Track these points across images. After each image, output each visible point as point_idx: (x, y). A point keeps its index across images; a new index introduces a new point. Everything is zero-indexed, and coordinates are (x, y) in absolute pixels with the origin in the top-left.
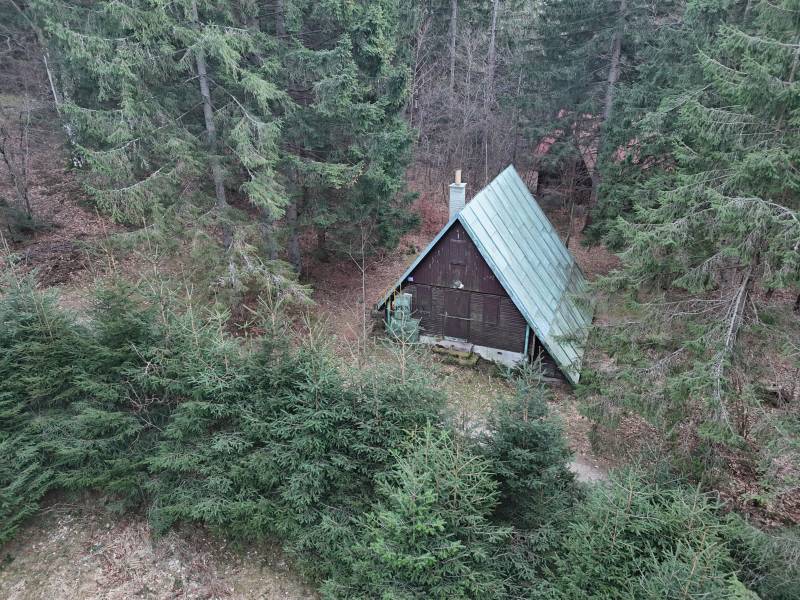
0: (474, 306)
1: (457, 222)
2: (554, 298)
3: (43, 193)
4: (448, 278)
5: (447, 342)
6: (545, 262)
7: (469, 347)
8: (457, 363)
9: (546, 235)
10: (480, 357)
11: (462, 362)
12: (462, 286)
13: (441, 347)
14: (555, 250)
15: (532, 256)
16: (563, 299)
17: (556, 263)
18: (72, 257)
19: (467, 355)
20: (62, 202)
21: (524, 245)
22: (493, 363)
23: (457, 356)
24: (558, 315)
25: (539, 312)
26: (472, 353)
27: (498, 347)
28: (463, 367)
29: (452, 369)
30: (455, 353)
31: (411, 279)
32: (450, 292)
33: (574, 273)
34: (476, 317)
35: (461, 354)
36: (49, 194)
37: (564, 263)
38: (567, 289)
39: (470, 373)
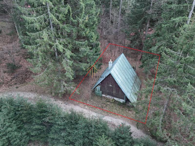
0: (114, 90)
1: (110, 74)
2: (131, 86)
3: (16, 55)
4: (108, 84)
5: (108, 96)
6: (130, 77)
7: (113, 98)
8: (110, 102)
9: (130, 70)
10: (115, 100)
11: (111, 101)
12: (111, 86)
13: (106, 97)
14: (132, 73)
15: (127, 77)
16: (133, 86)
17: (132, 76)
18: (25, 76)
19: (112, 100)
20: (21, 58)
21: (125, 75)
22: (118, 101)
23: (110, 100)
24: (132, 90)
25: (128, 91)
26: (113, 99)
27: (119, 98)
28: (111, 103)
29: (109, 103)
30: (110, 99)
31: (100, 83)
32: (109, 87)
33: (136, 78)
34: (114, 92)
35: (111, 100)
36: (18, 56)
37: (134, 76)
38: (135, 83)
39: (113, 104)
